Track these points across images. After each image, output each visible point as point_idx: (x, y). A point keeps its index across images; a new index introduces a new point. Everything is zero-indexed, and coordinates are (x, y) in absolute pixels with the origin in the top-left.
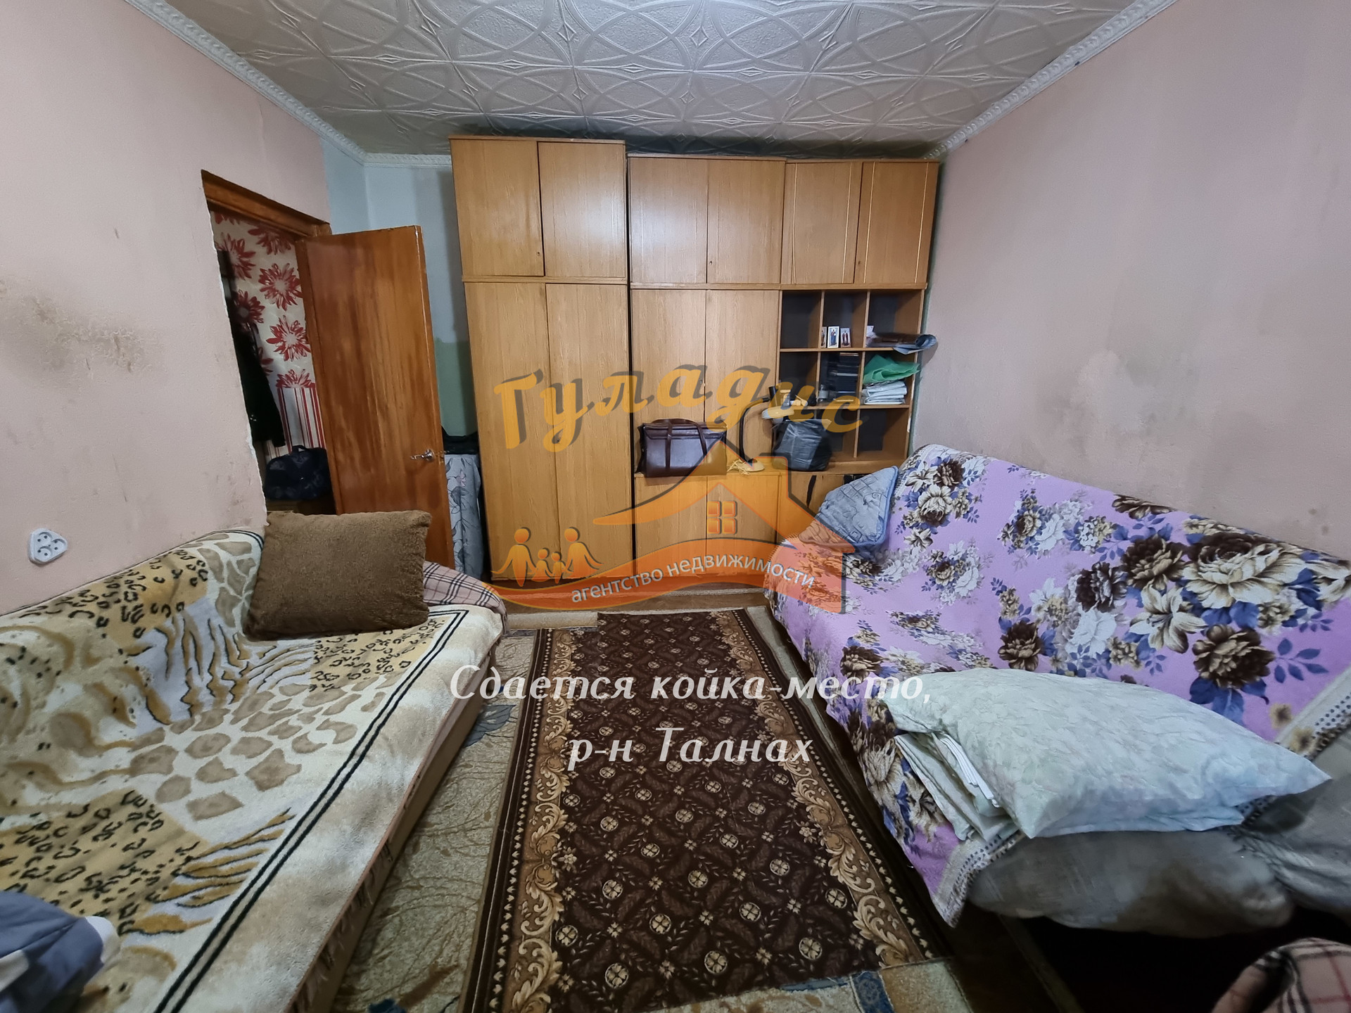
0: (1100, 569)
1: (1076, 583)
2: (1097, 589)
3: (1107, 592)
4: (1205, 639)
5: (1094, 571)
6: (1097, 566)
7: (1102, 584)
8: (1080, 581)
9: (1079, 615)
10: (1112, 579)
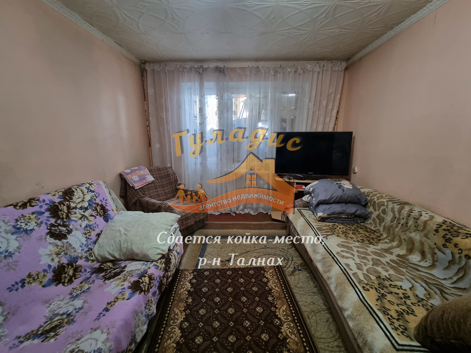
0: (51, 227)
1: (51, 239)
2: (60, 232)
3: (64, 229)
4: (95, 212)
5: (51, 229)
6: (49, 228)
7: (59, 229)
8: (52, 236)
9: (67, 242)
10: (59, 225)
